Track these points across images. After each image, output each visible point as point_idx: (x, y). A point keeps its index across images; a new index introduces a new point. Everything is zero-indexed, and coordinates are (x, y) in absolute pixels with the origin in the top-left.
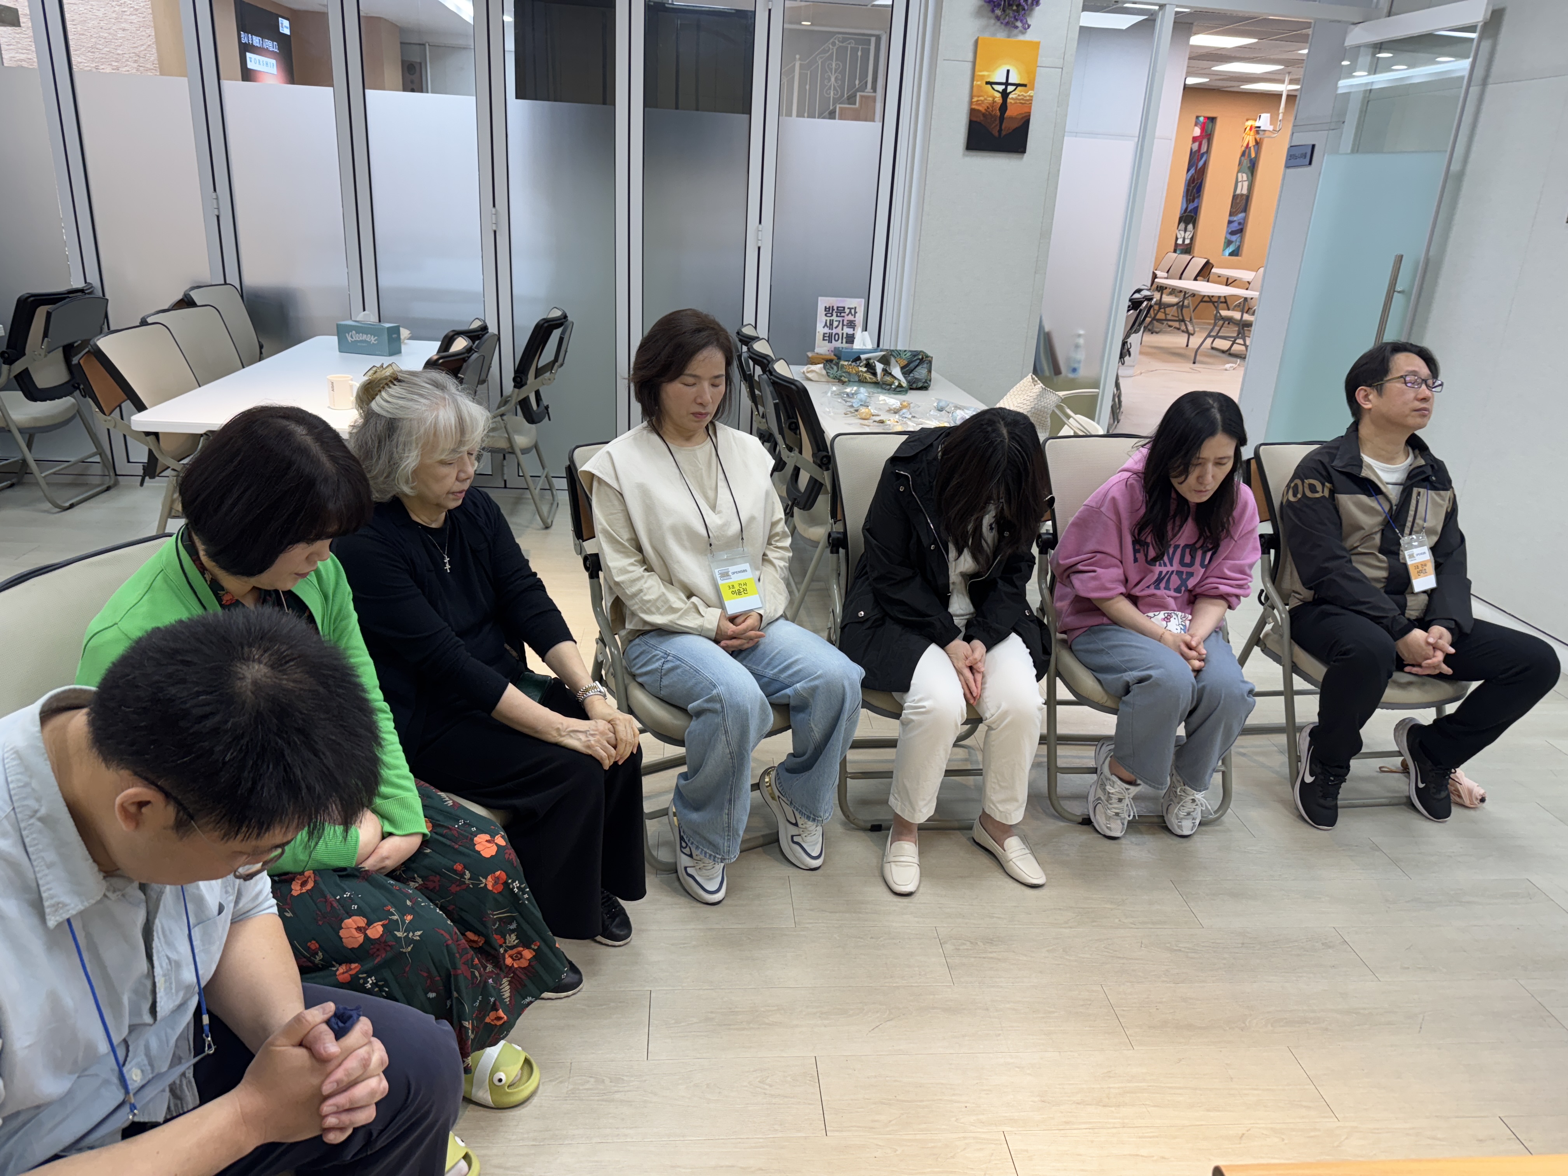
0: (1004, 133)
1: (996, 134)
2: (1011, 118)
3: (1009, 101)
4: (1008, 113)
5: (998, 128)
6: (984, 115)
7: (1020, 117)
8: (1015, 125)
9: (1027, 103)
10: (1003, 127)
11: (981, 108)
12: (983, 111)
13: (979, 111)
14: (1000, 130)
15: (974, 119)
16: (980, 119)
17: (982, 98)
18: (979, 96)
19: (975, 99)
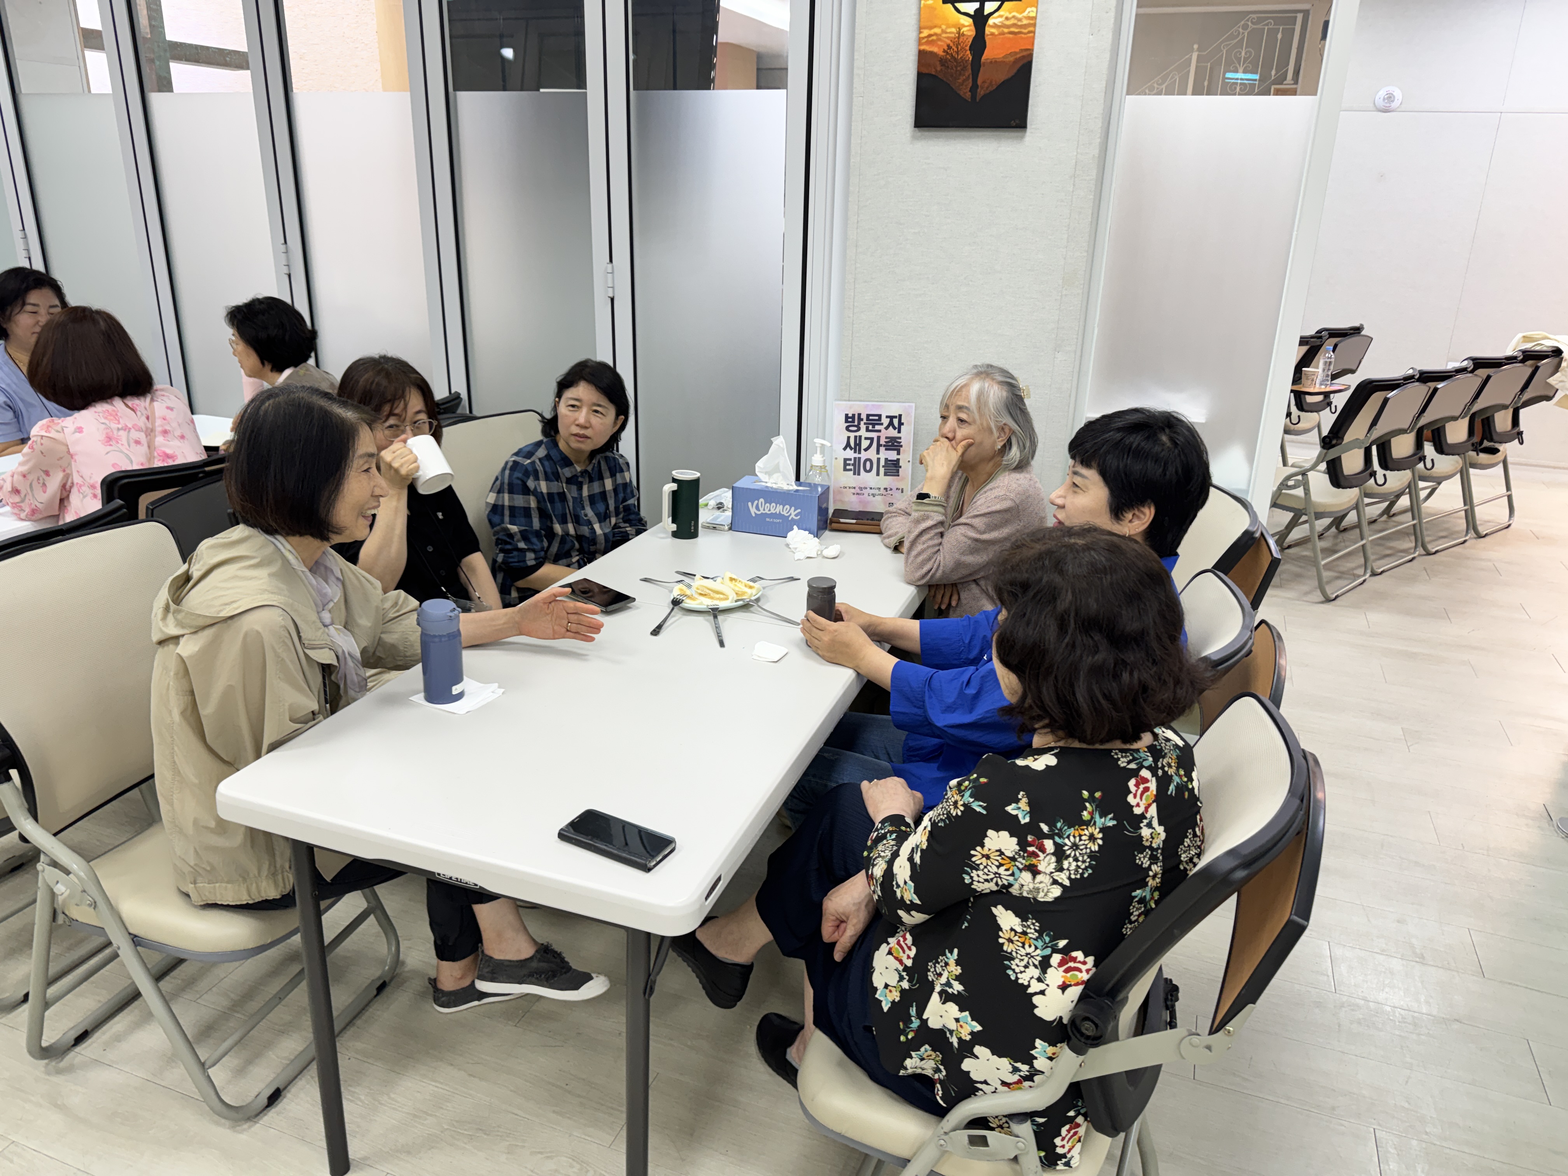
0: (981, 92)
1: (968, 96)
2: (994, 63)
3: (988, 30)
4: (987, 55)
5: (970, 83)
6: (943, 61)
7: (1012, 59)
8: (1002, 76)
9: (1026, 31)
10: (979, 82)
11: (935, 49)
12: (941, 53)
13: (932, 53)
14: (974, 88)
15: (925, 71)
16: (936, 69)
17: (937, 30)
18: (931, 28)
19: (926, 33)
